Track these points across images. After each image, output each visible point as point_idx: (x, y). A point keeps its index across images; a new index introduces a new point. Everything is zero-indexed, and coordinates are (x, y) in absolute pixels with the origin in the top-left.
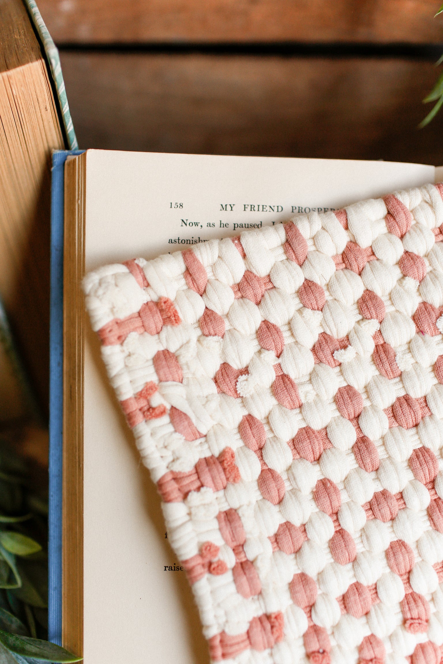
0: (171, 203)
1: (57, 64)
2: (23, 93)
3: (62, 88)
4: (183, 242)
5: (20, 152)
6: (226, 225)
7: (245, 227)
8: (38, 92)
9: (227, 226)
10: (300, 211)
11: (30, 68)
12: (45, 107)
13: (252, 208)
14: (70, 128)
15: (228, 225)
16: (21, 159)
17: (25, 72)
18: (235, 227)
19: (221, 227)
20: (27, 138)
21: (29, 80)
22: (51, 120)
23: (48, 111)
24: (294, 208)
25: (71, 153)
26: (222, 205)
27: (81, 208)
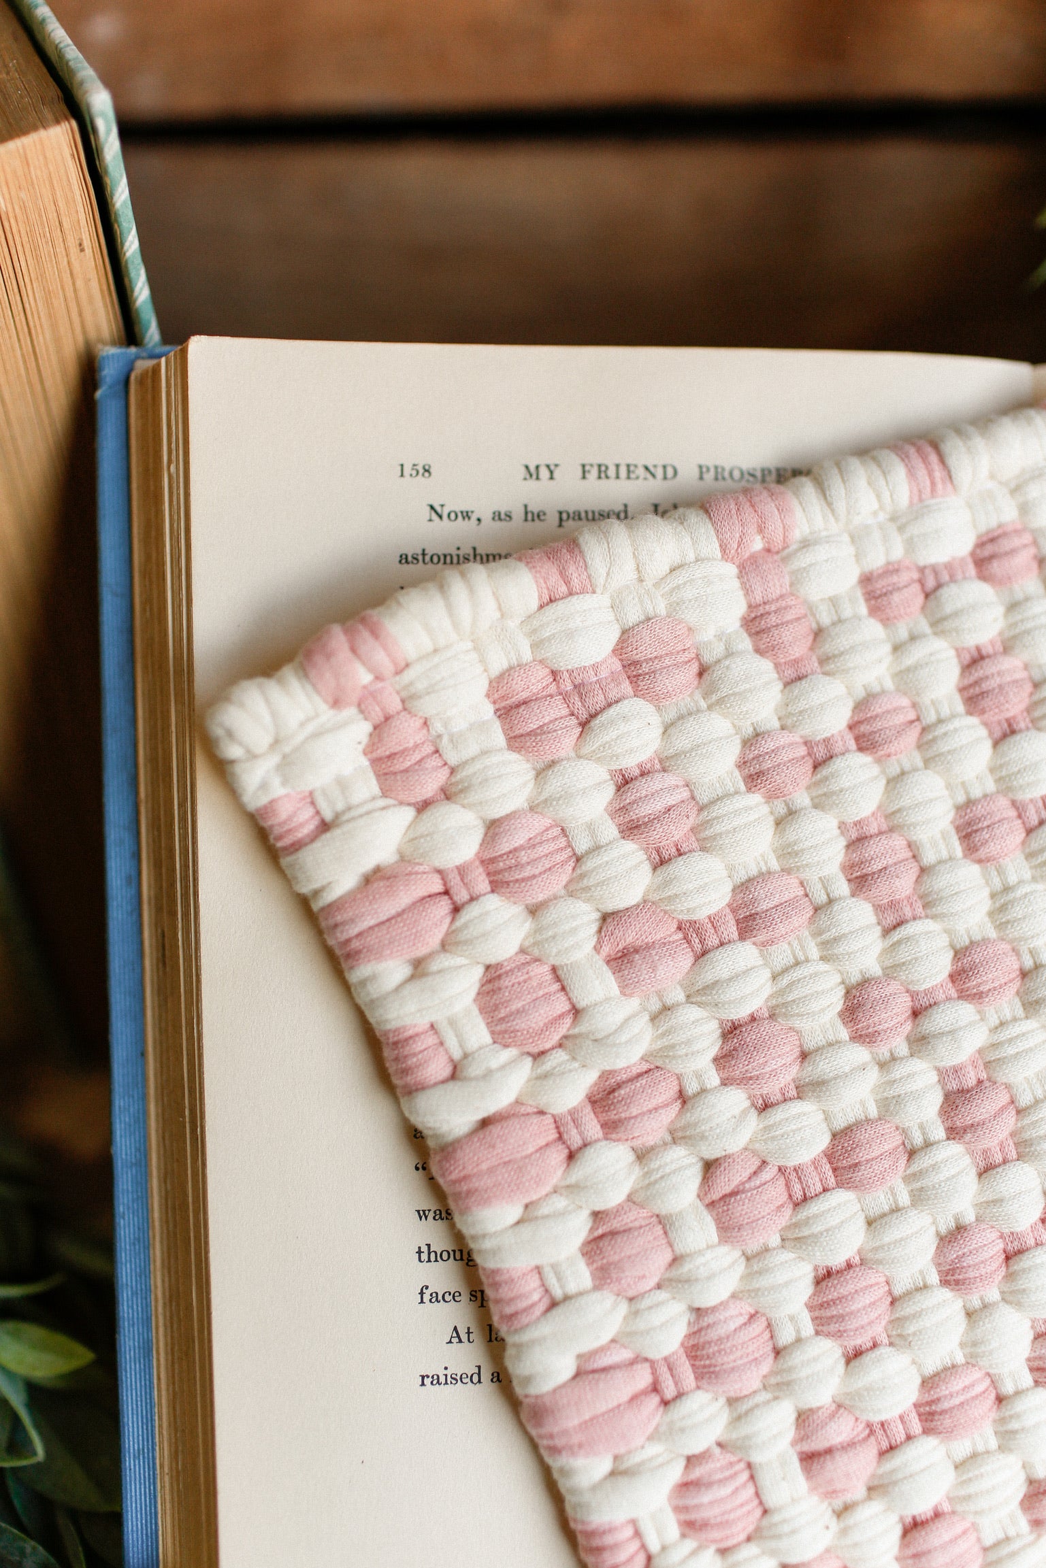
0: (402, 465)
1: (108, 132)
2: (24, 208)
3: (123, 192)
4: (435, 559)
5: (15, 356)
6: (539, 516)
7: (588, 519)
8: (61, 204)
9: (542, 517)
10: (720, 477)
11: (41, 140)
12: (78, 242)
13: (602, 471)
14: (142, 293)
15: (545, 514)
16: (19, 376)
17: (28, 152)
18: (561, 520)
19: (526, 520)
20: (34, 322)
21: (39, 173)
22: (93, 275)
23: (87, 251)
24: (704, 470)
25: (144, 354)
26: (527, 467)
27: (178, 483)
